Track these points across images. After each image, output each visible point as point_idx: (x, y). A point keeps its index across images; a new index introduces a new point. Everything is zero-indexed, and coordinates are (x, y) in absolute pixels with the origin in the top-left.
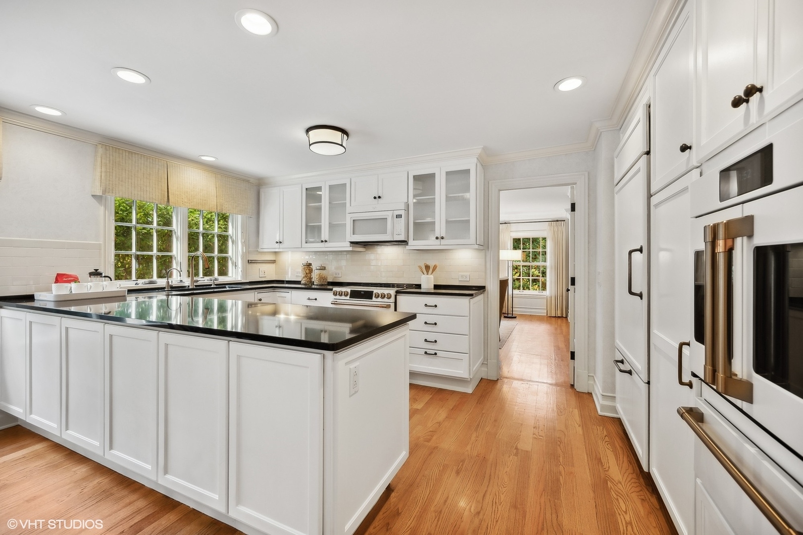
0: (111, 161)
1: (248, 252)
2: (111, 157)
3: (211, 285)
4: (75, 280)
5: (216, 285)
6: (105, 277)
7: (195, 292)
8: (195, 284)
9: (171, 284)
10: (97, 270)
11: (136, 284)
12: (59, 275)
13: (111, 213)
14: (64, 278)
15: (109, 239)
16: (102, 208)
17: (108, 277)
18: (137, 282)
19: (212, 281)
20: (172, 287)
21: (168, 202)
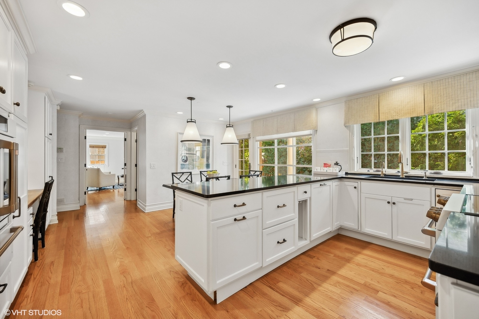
2: (348, 105)
3: (423, 177)
4: (330, 166)
5: (427, 177)
8: (404, 175)
9: (384, 172)
10: (337, 162)
11: (368, 171)
12: (324, 164)
13: (353, 134)
14: (326, 165)
15: (351, 147)
16: (349, 132)
17: (340, 166)
18: (369, 170)
19: (424, 174)
20: (385, 175)
21: (379, 119)
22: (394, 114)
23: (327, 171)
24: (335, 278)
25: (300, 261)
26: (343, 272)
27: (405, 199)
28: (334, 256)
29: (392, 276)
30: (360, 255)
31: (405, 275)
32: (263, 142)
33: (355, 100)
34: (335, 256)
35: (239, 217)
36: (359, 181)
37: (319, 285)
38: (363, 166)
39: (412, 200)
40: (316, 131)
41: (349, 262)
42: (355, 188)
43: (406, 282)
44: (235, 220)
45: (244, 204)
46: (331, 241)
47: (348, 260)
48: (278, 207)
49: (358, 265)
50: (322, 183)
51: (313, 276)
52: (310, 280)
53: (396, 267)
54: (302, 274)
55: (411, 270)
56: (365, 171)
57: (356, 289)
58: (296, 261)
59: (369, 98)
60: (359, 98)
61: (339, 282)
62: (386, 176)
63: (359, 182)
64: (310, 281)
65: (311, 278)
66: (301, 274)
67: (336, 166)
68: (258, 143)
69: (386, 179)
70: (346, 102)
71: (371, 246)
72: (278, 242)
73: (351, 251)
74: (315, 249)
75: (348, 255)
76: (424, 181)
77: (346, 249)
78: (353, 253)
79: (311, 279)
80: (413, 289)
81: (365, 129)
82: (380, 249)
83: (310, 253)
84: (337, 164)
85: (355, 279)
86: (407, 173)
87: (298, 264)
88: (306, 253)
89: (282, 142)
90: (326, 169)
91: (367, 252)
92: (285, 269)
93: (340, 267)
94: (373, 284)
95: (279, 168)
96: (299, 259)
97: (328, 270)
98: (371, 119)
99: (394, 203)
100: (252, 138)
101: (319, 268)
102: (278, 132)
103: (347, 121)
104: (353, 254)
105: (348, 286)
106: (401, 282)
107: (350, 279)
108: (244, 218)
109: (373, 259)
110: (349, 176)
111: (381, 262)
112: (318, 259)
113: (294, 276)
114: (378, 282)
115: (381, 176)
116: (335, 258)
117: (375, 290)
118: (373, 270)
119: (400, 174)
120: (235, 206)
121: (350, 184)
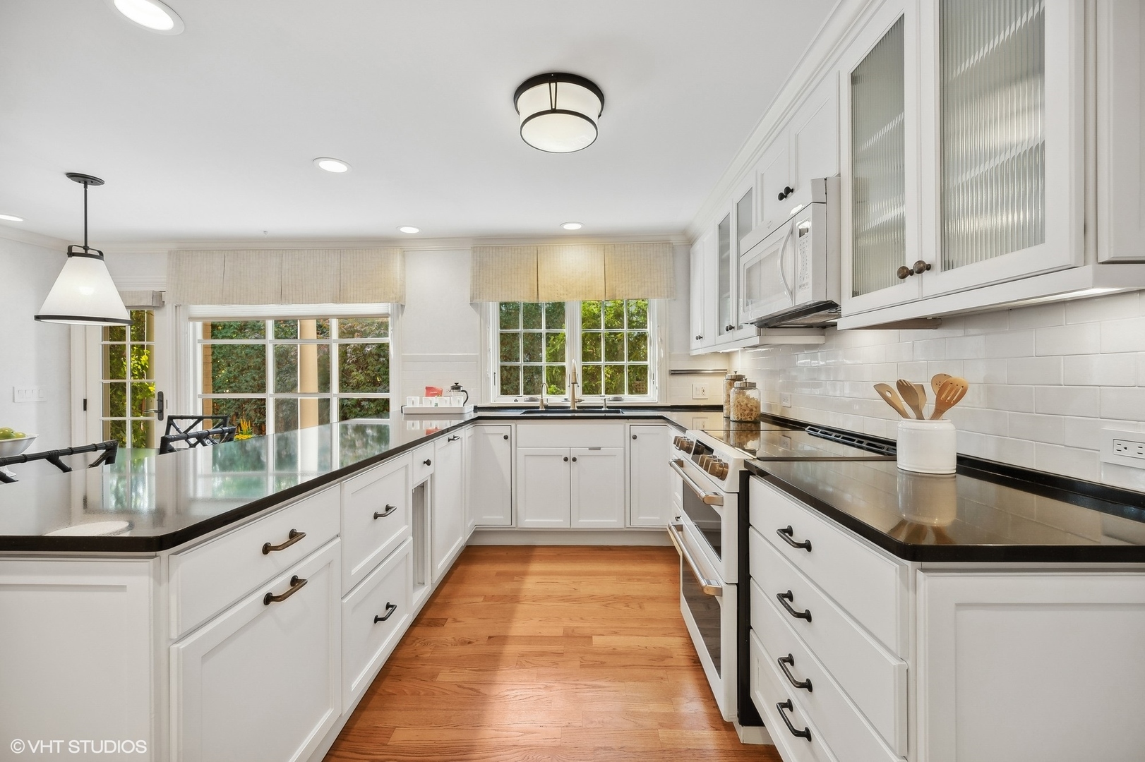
0: (478, 264)
1: (670, 357)
2: (478, 258)
3: (602, 407)
4: (439, 393)
5: (608, 407)
6: (462, 391)
7: (576, 415)
8: (577, 404)
9: (545, 402)
10: (457, 384)
11: (516, 401)
12: (427, 388)
13: (487, 321)
14: (431, 391)
15: (484, 348)
16: (478, 316)
17: (465, 391)
18: (518, 398)
19: (603, 402)
20: (546, 407)
21: (538, 298)
22: (562, 292)
23: (437, 405)
24: (511, 649)
25: (418, 645)
26: (520, 627)
27: (590, 449)
28: (485, 600)
29: (592, 597)
30: (529, 577)
31: (608, 587)
32: (214, 326)
33: (494, 251)
34: (486, 598)
35: (279, 585)
36: (513, 423)
37: (491, 683)
38: (504, 392)
39: (599, 449)
40: (403, 306)
41: (518, 602)
42: (506, 437)
43: (616, 599)
44: (269, 599)
45: (294, 536)
46: (460, 568)
47: (514, 598)
48: (376, 516)
49: (535, 599)
50: (450, 435)
51: (466, 668)
52: (465, 682)
53: (590, 577)
54: (440, 678)
55: (609, 574)
56: (509, 400)
57: (559, 652)
58: (406, 652)
59: (519, 250)
60: (502, 247)
61: (523, 655)
62: (549, 409)
63: (513, 426)
64: (466, 685)
65: (464, 676)
66: (438, 679)
67: (455, 393)
68: (199, 325)
69: (548, 415)
70: (474, 250)
71: (537, 552)
72: (377, 620)
73: (510, 576)
74: (438, 600)
75: (507, 587)
76: (603, 415)
77: (499, 574)
78: (516, 578)
79: (466, 678)
80: (628, 606)
81: (508, 314)
82: (551, 554)
83: (430, 614)
84: (456, 388)
85: (545, 632)
86: (580, 401)
87: (417, 656)
88: (421, 619)
89: (287, 328)
90: (435, 399)
91: (535, 567)
92: (388, 687)
93: (509, 617)
94: (577, 627)
95: (279, 403)
96: (414, 641)
97: (490, 637)
98: (522, 296)
99: (574, 460)
100: (169, 308)
101: (470, 643)
102: (281, 298)
103: (478, 293)
104: (517, 581)
105: (542, 654)
106: (608, 602)
107: (538, 636)
108: (296, 582)
109: (552, 577)
110: (484, 416)
111: (565, 577)
112: (455, 620)
113: (422, 693)
114: (582, 619)
115: (540, 409)
116: (489, 603)
117: (585, 637)
118: (563, 599)
119: (569, 404)
120: (267, 549)
121: (494, 431)
